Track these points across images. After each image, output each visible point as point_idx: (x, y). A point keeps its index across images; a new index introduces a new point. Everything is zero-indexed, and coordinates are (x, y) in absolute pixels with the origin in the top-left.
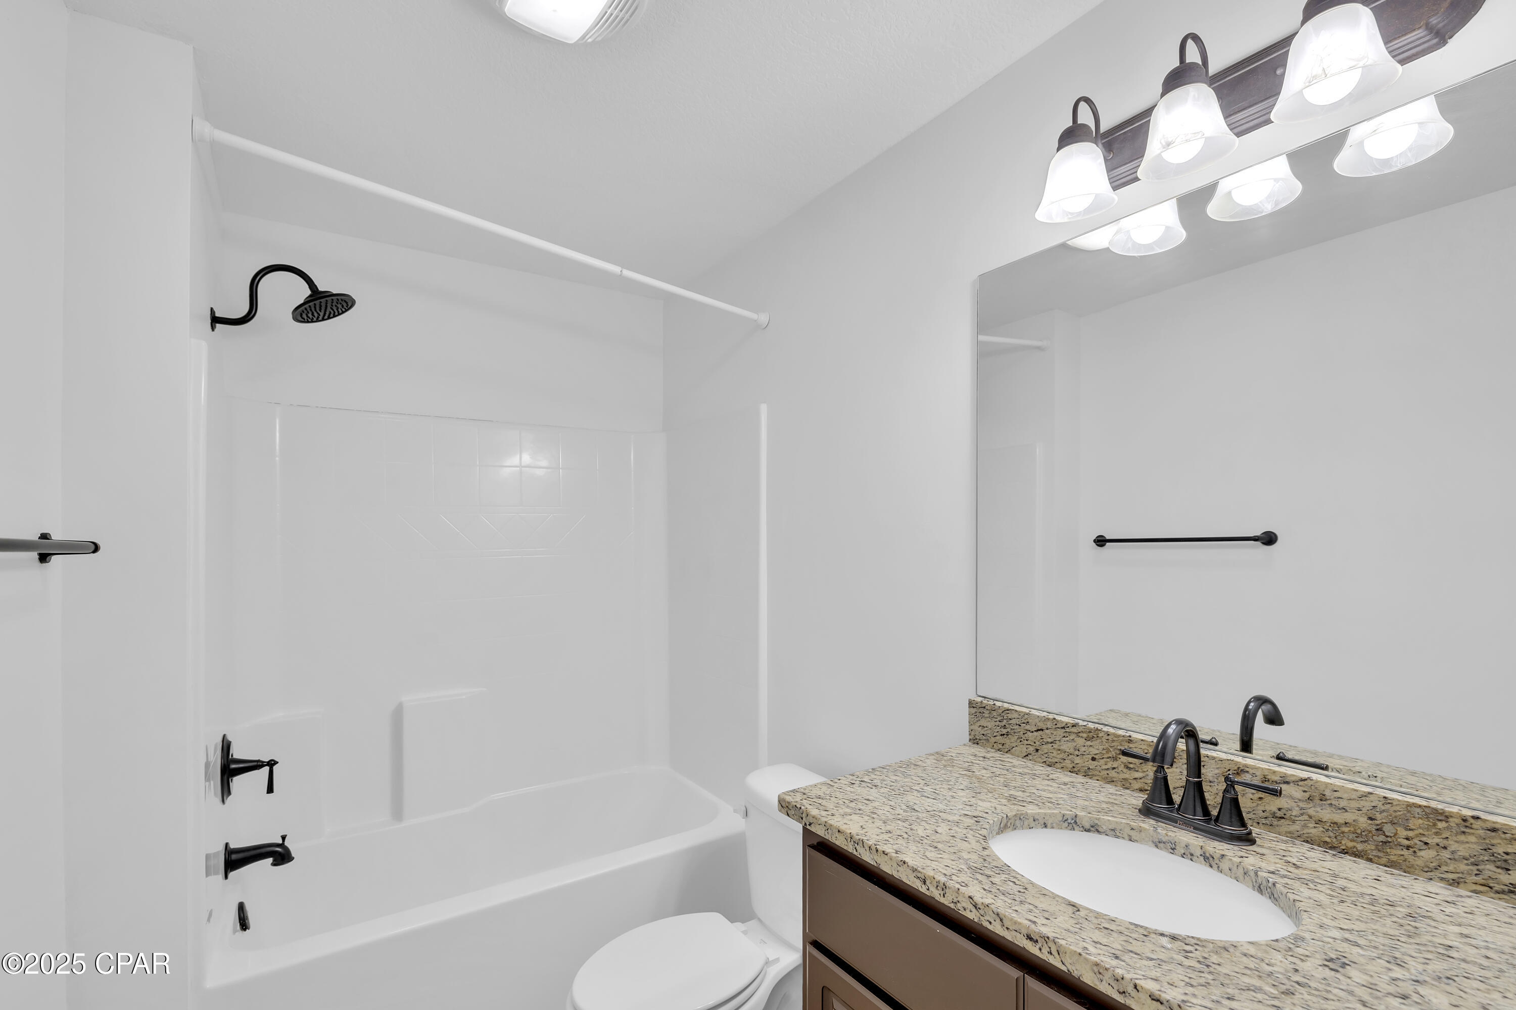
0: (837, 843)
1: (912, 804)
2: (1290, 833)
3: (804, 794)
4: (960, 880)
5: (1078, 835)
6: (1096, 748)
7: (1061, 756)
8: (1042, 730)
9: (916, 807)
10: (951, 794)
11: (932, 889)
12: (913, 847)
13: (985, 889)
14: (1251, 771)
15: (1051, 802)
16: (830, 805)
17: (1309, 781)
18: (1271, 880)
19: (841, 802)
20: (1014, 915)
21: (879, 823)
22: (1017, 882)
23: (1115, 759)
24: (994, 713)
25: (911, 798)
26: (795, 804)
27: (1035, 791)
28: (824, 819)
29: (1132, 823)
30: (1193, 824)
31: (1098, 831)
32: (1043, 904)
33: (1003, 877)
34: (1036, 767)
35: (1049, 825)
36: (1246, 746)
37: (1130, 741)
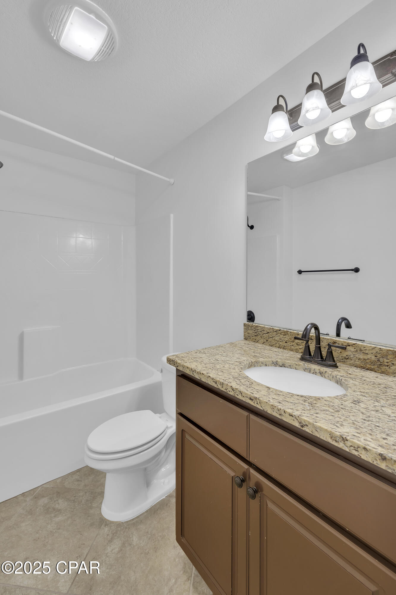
0: (187, 372)
1: (217, 358)
2: (350, 364)
3: (177, 356)
4: (228, 381)
5: (278, 369)
6: (287, 338)
7: (275, 342)
8: (269, 333)
9: (218, 360)
10: (233, 355)
11: (219, 385)
12: (214, 372)
13: (237, 384)
14: (338, 342)
15: (269, 357)
16: (186, 359)
17: (356, 344)
18: (340, 378)
19: (190, 358)
20: (246, 391)
21: (203, 365)
22: (250, 381)
23: (293, 342)
24: (253, 328)
25: (217, 357)
26: (172, 359)
27: (264, 354)
28: (182, 364)
29: (296, 363)
30: (317, 362)
31: (285, 367)
32: (257, 387)
33: (245, 380)
34: (266, 347)
35: (267, 365)
36: (338, 335)
37: (298, 335)
